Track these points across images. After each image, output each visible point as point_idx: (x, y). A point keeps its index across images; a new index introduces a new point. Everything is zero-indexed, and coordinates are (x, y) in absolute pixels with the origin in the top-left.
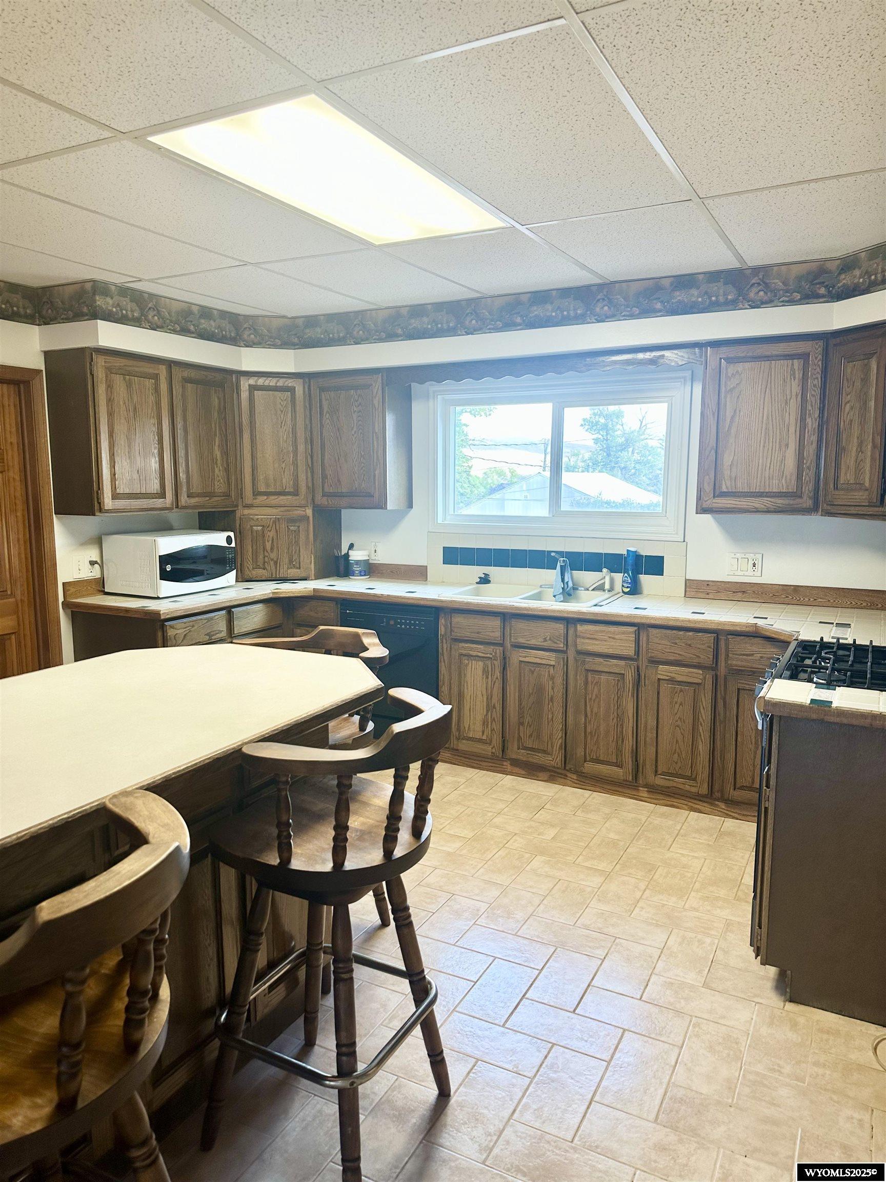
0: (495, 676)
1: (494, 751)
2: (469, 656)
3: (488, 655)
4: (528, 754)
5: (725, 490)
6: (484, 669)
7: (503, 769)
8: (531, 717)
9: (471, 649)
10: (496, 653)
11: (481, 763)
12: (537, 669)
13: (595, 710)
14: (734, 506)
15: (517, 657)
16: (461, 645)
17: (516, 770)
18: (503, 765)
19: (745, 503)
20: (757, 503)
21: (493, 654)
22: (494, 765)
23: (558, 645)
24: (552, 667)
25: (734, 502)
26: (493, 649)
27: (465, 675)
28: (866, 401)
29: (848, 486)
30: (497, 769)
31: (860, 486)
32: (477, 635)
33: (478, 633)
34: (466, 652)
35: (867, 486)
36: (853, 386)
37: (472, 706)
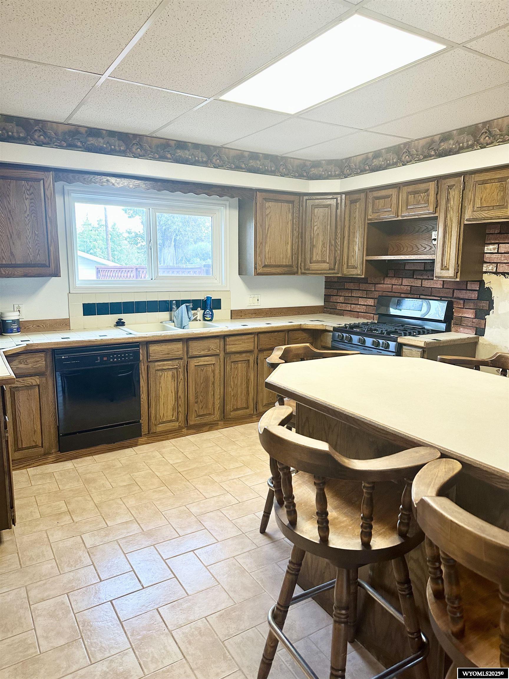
0: (180, 378)
1: (180, 424)
2: (162, 370)
3: (175, 367)
4: (200, 419)
5: (267, 264)
6: (173, 376)
7: (182, 434)
8: (202, 396)
9: (164, 365)
10: (180, 364)
11: (168, 436)
12: (205, 368)
13: (236, 382)
14: (270, 272)
15: (193, 363)
16: (156, 364)
17: (190, 431)
18: (182, 432)
19: (274, 270)
20: (278, 270)
21: (179, 365)
22: (176, 434)
23: (216, 352)
24: (213, 365)
25: (270, 270)
26: (178, 362)
27: (160, 383)
28: (326, 226)
29: (317, 262)
30: (179, 435)
31: (324, 262)
32: (168, 355)
33: (168, 354)
34: (160, 368)
35: (328, 262)
36: (319, 219)
37: (165, 401)
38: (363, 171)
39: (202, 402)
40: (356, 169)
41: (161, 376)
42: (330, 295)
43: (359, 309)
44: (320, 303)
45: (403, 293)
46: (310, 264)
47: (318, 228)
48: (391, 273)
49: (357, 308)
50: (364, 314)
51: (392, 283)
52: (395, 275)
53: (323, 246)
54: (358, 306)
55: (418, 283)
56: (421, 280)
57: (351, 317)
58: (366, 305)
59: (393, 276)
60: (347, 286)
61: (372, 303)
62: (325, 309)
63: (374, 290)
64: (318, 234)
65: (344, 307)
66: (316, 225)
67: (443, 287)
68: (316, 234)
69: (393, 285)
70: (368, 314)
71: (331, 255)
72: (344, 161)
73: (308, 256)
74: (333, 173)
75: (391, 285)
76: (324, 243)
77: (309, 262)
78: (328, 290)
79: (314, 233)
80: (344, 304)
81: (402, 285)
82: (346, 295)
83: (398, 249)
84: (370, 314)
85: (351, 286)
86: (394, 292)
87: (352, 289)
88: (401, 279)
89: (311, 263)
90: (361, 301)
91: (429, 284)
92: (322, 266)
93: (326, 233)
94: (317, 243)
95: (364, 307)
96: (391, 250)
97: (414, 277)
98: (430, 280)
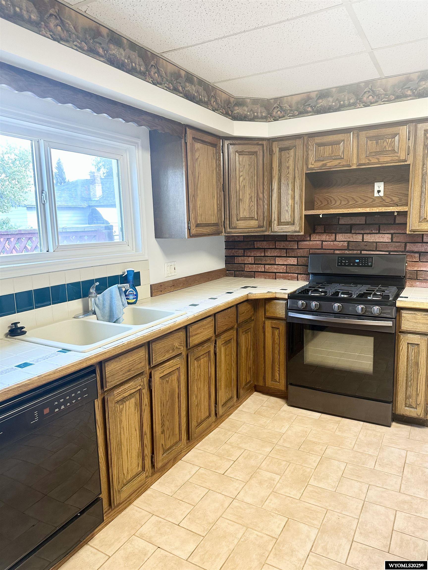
0: (145, 404)
2: (123, 399)
3: (138, 388)
4: (168, 454)
5: (199, 223)
6: (136, 403)
7: (146, 486)
8: (169, 420)
9: (124, 391)
10: (144, 382)
12: (170, 378)
14: (202, 232)
15: (158, 374)
16: (116, 392)
17: (154, 476)
20: (208, 230)
21: (141, 384)
22: (140, 490)
23: (179, 350)
24: (177, 370)
25: (203, 230)
26: (141, 380)
27: (121, 421)
28: (252, 176)
29: (245, 219)
30: (142, 490)
31: (252, 218)
32: (129, 373)
33: (129, 371)
34: (121, 397)
35: (256, 218)
36: (244, 168)
37: (128, 449)
38: (302, 113)
39: (168, 430)
40: (291, 110)
41: (121, 411)
42: (234, 256)
43: (276, 269)
44: (220, 265)
45: (338, 250)
46: (238, 222)
47: (244, 179)
48: (320, 229)
49: (274, 269)
50: (283, 274)
51: (322, 240)
52: (325, 231)
53: (250, 201)
54: (276, 266)
55: (359, 238)
56: (361, 235)
57: (265, 278)
58: (286, 265)
59: (323, 232)
60: (257, 245)
61: (294, 262)
62: (227, 272)
63: (296, 248)
64: (244, 186)
65: (255, 268)
66: (242, 176)
67: (392, 241)
68: (242, 186)
69: (323, 241)
70: (290, 274)
71: (260, 211)
72: (272, 101)
73: (234, 212)
74: (259, 114)
75: (320, 242)
76: (251, 197)
77: (235, 219)
78: (230, 250)
79: (240, 185)
80: (254, 265)
81: (335, 240)
82: (258, 255)
83: (328, 203)
84: (292, 274)
85: (264, 244)
86: (325, 249)
87: (265, 249)
88: (334, 235)
89: (238, 220)
90: (279, 261)
91: (373, 238)
92: (250, 224)
93: (252, 185)
94: (244, 196)
95: (283, 266)
96: (318, 203)
97: (352, 232)
98: (374, 235)
